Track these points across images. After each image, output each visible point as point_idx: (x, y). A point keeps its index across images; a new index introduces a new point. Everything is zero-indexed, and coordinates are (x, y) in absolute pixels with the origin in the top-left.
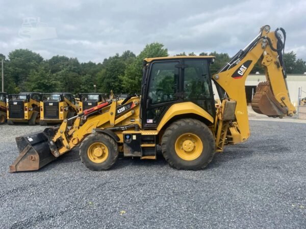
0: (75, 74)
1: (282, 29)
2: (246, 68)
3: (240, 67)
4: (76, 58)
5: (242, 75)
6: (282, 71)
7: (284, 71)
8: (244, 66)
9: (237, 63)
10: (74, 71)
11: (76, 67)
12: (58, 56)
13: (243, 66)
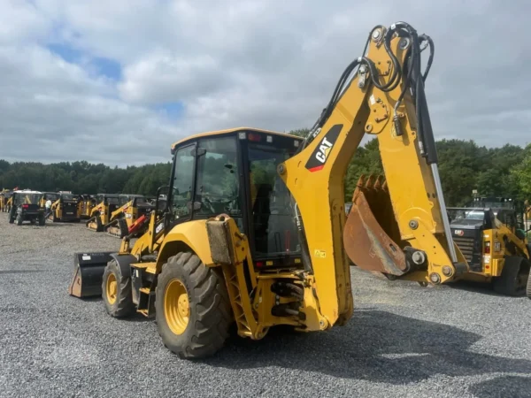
0: (465, 170)
1: (431, 43)
2: (330, 145)
3: (320, 144)
4: (471, 141)
5: (323, 161)
6: (416, 142)
7: (420, 144)
8: (327, 140)
9: (314, 135)
10: (465, 165)
11: (469, 157)
12: (444, 140)
13: (325, 141)
